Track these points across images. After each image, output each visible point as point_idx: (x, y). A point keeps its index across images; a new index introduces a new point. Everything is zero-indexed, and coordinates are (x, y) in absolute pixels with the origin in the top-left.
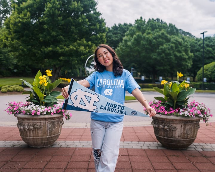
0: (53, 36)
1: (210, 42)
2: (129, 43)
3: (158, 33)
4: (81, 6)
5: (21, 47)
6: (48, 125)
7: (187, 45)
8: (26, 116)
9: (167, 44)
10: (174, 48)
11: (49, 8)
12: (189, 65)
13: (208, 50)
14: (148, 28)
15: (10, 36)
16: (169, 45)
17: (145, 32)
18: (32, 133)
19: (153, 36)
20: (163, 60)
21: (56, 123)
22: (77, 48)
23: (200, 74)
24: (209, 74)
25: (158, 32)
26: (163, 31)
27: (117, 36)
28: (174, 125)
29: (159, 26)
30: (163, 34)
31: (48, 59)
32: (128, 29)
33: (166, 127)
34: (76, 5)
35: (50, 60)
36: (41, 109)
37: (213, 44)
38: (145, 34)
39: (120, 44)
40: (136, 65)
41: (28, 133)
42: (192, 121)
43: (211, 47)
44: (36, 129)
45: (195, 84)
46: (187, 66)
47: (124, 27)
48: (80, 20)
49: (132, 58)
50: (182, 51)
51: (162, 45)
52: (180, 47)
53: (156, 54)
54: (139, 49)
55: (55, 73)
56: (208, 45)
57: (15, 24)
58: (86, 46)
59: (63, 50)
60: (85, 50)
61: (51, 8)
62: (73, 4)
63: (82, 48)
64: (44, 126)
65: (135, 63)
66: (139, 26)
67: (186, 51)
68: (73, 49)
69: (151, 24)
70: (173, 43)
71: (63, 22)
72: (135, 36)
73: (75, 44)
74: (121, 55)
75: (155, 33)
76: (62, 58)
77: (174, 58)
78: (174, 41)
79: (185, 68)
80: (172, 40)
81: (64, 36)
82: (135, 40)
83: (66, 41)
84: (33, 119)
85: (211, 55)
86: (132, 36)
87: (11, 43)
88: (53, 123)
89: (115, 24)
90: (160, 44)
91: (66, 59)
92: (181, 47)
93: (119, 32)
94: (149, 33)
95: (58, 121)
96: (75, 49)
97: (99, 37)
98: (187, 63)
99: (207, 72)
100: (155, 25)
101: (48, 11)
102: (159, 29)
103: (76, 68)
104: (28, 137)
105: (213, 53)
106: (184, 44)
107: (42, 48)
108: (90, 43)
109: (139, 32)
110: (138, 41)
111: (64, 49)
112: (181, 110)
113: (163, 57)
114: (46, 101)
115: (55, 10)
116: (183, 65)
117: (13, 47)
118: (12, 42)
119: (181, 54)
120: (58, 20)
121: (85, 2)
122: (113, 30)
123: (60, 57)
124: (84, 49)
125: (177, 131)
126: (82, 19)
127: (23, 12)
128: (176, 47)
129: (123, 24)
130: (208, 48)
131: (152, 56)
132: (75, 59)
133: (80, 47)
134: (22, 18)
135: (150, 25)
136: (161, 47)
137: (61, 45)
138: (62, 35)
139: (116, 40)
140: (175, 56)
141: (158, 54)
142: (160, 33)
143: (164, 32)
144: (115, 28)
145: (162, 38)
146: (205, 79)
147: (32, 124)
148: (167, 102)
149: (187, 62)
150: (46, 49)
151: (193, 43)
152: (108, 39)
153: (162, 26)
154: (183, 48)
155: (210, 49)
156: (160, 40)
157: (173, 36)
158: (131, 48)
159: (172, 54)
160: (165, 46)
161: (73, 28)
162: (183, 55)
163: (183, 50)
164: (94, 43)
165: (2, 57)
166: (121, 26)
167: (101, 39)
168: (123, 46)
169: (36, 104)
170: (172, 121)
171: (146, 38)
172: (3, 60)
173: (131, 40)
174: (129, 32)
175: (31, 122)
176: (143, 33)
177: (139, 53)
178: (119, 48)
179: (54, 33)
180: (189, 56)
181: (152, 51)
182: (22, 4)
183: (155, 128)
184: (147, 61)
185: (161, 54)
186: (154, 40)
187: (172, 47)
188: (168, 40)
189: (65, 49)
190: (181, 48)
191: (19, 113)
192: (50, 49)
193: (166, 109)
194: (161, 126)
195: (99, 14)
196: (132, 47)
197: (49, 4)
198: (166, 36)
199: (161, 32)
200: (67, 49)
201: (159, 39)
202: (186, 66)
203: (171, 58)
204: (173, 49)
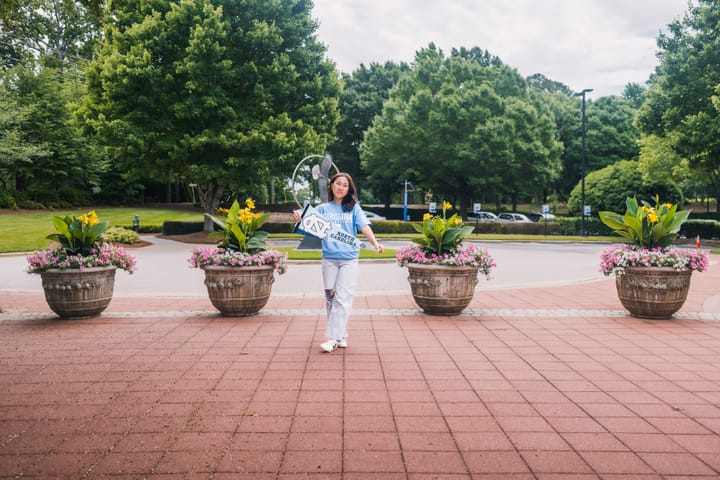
0: (210, 109)
1: (610, 111)
2: (399, 118)
3: (472, 92)
4: (277, 32)
5: (131, 136)
6: (253, 280)
7: (546, 122)
8: (222, 268)
9: (495, 118)
10: (513, 131)
11: (198, 38)
12: (553, 172)
13: (605, 133)
14: (448, 77)
15: (101, 107)
16: (501, 122)
17: (440, 89)
18: (230, 293)
19: (460, 99)
20: (486, 161)
21: (264, 278)
22: (268, 137)
23: (576, 197)
24: (599, 197)
25: (472, 88)
26: (484, 86)
27: (366, 95)
28: (437, 279)
29: (475, 71)
30: (484, 93)
31: (199, 165)
32: (396, 78)
33: (426, 282)
34: (266, 29)
35: (202, 166)
36: (243, 257)
37: (619, 118)
38: (439, 95)
39: (377, 117)
40: (417, 173)
41: (225, 294)
42: (462, 272)
43: (615, 125)
44: (236, 286)
45: (564, 221)
46: (548, 175)
47: (385, 73)
48: (276, 67)
49: (405, 155)
50: (535, 138)
51: (484, 123)
52: (528, 126)
53: (467, 145)
54: (423, 131)
55: (213, 197)
56: (605, 120)
57: (114, 78)
58: (289, 131)
59: (236, 141)
60: (288, 142)
61: (203, 39)
62: (258, 28)
63: (281, 136)
64: (249, 282)
65: (416, 170)
66: (425, 70)
67: (545, 137)
68: (260, 140)
69: (454, 67)
70: (510, 116)
71: (233, 73)
72: (413, 98)
73: (265, 125)
74: (378, 147)
75: (464, 92)
76: (231, 161)
77: (513, 156)
78: (514, 112)
79: (541, 180)
80: (508, 108)
81: (234, 107)
82: (415, 108)
83: (240, 119)
84: (231, 272)
85: (613, 145)
86: (407, 98)
87: (104, 125)
88: (261, 279)
89: (362, 65)
90: (478, 121)
91: (243, 163)
92: (532, 127)
93: (371, 86)
94: (449, 92)
95: (267, 276)
96: (264, 138)
97: (323, 107)
98: (547, 169)
99: (593, 190)
100: (466, 69)
101: (197, 45)
102: (477, 80)
103: (259, 183)
104: (225, 299)
105: (618, 139)
106: (539, 117)
107: (183, 138)
108: (300, 123)
109: (424, 88)
110: (421, 112)
111: (236, 138)
112: (446, 256)
113: (485, 153)
114: (250, 247)
115: (214, 42)
116: (536, 173)
117: (111, 134)
118: (107, 122)
119: (531, 146)
120: (222, 69)
121: (287, 22)
122: (357, 80)
123: (227, 158)
124: (286, 139)
125: (441, 286)
126: (282, 64)
127: (132, 47)
128: (519, 127)
129: (382, 63)
130: (605, 128)
131: (459, 151)
132: (265, 162)
133: (275, 133)
134: (132, 66)
135: (452, 70)
136: (480, 127)
137: (229, 130)
138: (230, 105)
139: (367, 108)
140: (517, 149)
141: (472, 146)
142: (477, 92)
143: (488, 89)
144: (363, 75)
145: (483, 104)
146: (587, 209)
147: (230, 279)
148: (428, 246)
149: (546, 164)
150: (192, 140)
151: (569, 115)
152: (346, 104)
153: (485, 72)
154: (536, 130)
155: (613, 129)
156: (478, 108)
157: (511, 99)
158: (404, 131)
159: (508, 145)
160: (489, 123)
161: (260, 89)
162: (537, 148)
163: (536, 135)
164: (309, 123)
165: (74, 156)
166: (377, 69)
167: (327, 112)
168: (384, 124)
169: (236, 250)
170: (434, 271)
171: (442, 104)
172: (76, 165)
173: (405, 108)
174: (400, 87)
175: (229, 277)
176: (434, 92)
177: (426, 142)
178: (372, 130)
179: (211, 101)
180: (553, 148)
181: (459, 137)
182: (131, 27)
183: (412, 285)
184: (446, 164)
185: (479, 146)
186: (463, 110)
187: (507, 127)
188: (498, 110)
189: (239, 139)
190: (532, 130)
191: (211, 264)
192: (204, 139)
193: (427, 256)
194: (419, 281)
195: (320, 49)
196: (407, 127)
197: (201, 29)
198: (493, 99)
199: (480, 88)
200: (245, 138)
201: (474, 107)
202: (545, 176)
203: (505, 155)
204: (510, 133)
